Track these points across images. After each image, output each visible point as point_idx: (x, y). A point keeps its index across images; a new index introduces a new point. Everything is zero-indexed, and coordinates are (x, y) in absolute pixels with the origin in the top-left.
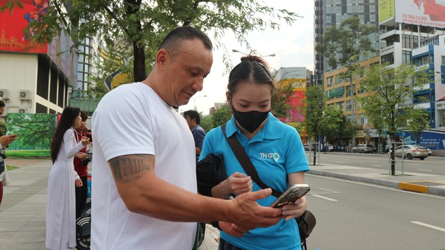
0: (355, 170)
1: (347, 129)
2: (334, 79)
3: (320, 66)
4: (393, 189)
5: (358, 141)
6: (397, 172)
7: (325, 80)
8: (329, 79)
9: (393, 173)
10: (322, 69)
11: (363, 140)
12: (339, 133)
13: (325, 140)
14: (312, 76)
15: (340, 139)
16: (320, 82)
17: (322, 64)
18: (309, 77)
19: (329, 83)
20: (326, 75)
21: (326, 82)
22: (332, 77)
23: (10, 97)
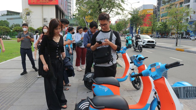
0: (163, 44)
1: (167, 30)
2: (164, 9)
3: (159, 3)
4: (174, 50)
5: (172, 34)
6: (178, 45)
7: (161, 9)
8: (162, 9)
9: (176, 46)
10: (160, 5)
11: (174, 33)
12: (164, 31)
13: (159, 34)
14: (156, 8)
15: (165, 33)
16: (159, 10)
17: (160, 3)
18: (154, 8)
19: (162, 11)
20: (161, 7)
21: (161, 10)
22: (163, 8)
23: (48, 21)
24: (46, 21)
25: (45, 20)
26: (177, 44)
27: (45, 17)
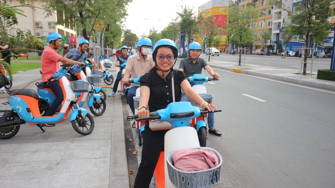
2: (245, 7)
4: (230, 72)
6: (242, 64)
7: (240, 7)
8: (242, 7)
15: (247, 46)
18: (231, 5)
20: (241, 4)
23: (43, 26)
24: (40, 26)
25: (38, 25)
26: (240, 61)
27: (37, 20)
